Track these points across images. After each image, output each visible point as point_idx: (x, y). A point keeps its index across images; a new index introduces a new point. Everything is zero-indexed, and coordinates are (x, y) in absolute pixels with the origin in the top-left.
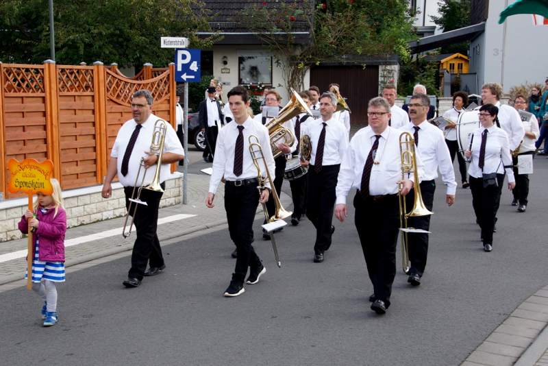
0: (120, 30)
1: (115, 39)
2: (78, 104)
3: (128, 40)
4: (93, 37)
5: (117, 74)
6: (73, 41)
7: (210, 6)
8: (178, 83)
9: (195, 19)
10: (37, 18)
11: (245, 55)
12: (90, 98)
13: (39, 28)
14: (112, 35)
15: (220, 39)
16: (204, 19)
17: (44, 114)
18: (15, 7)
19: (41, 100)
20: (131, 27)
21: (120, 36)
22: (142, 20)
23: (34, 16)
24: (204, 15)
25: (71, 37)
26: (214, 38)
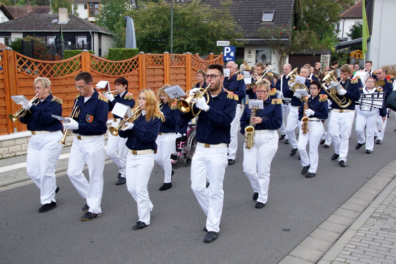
0: (203, 39)
1: (200, 43)
2: (178, 71)
3: (206, 43)
4: (191, 42)
5: (198, 58)
6: (182, 44)
7: (243, 28)
8: (224, 62)
9: (236, 34)
10: (167, 35)
11: (259, 49)
12: (184, 69)
13: (168, 38)
14: (199, 41)
15: (247, 42)
16: (240, 33)
17: (163, 76)
18: (159, 30)
19: (162, 69)
20: (208, 37)
21: (203, 41)
22: (212, 34)
23: (166, 34)
24: (240, 32)
25: (181, 42)
26: (245, 42)
